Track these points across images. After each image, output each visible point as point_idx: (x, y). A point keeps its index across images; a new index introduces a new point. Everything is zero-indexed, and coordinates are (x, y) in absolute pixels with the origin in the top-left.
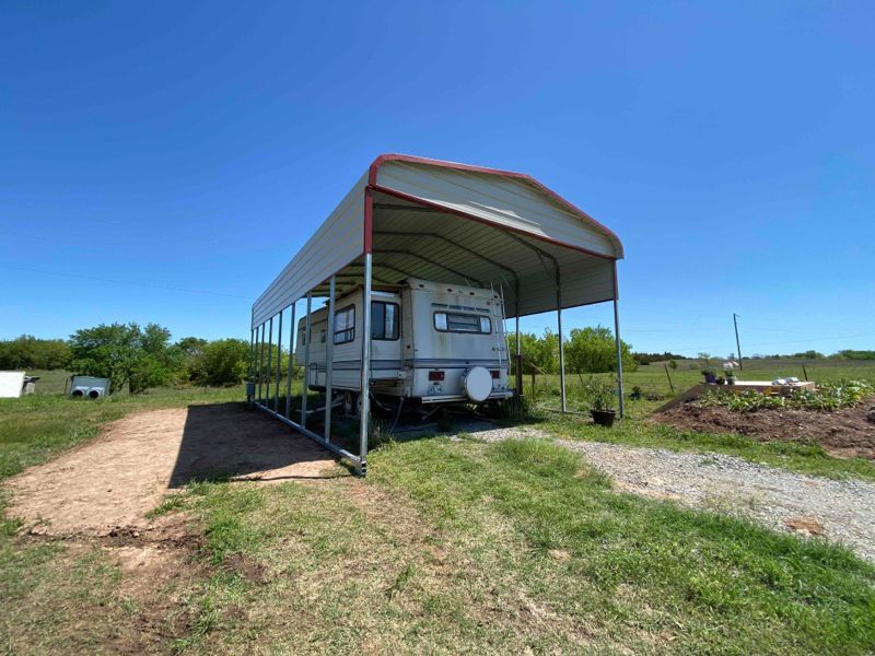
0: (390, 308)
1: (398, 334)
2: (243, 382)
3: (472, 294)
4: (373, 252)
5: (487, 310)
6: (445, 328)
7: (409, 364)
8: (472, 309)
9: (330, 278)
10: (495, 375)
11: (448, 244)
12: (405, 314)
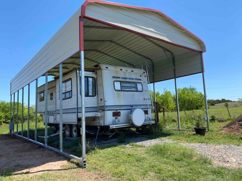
0: (90, 80)
1: (95, 93)
2: (3, 123)
3: (132, 71)
4: (85, 50)
5: (140, 80)
6: (120, 89)
7: (102, 109)
8: (133, 79)
9: (59, 64)
10: (146, 112)
11: (117, 46)
12: (99, 82)
